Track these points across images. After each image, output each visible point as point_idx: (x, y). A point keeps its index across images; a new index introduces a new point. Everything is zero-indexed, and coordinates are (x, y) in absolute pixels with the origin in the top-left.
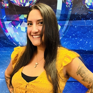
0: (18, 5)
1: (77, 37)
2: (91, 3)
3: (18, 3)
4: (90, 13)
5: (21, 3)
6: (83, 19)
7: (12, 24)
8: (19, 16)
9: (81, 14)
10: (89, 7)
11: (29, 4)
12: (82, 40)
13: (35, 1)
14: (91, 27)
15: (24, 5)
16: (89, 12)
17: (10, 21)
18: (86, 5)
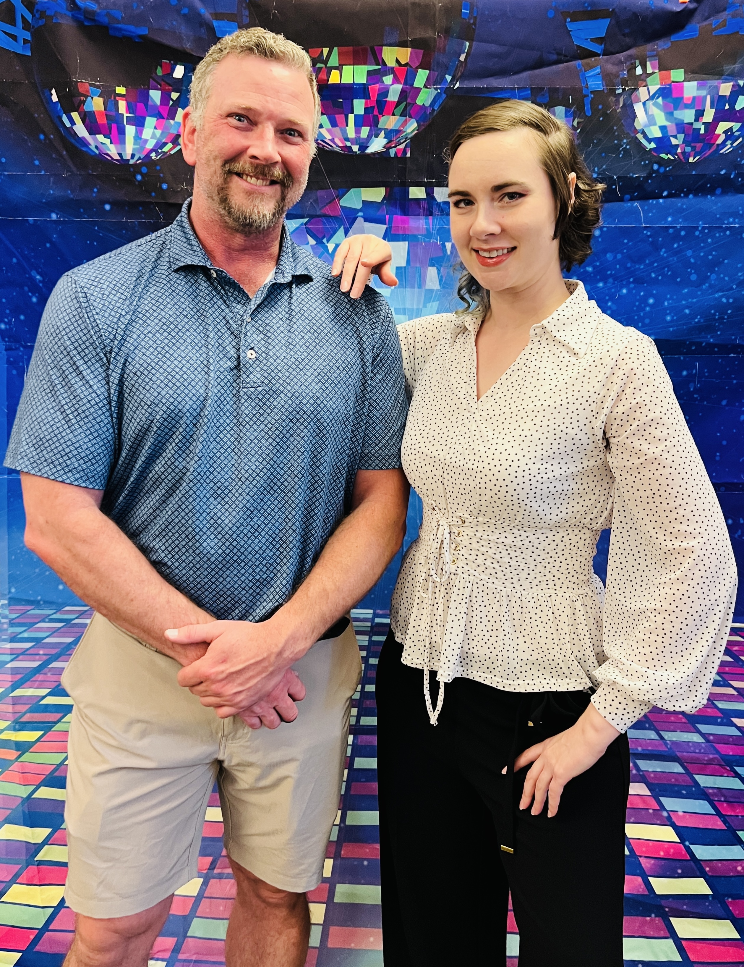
0: (338, 149)
1: (604, 279)
2: (663, 128)
3: (337, 140)
4: (662, 170)
5: (347, 139)
6: (627, 197)
7: (309, 232)
8: (340, 197)
9: (620, 174)
10: (653, 145)
11: (385, 141)
12: (629, 291)
13: (409, 130)
14: (671, 231)
15: (363, 147)
16: (656, 167)
17: (303, 217)
18: (640, 136)
